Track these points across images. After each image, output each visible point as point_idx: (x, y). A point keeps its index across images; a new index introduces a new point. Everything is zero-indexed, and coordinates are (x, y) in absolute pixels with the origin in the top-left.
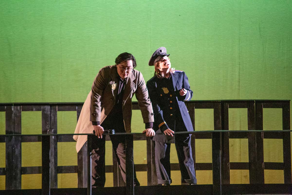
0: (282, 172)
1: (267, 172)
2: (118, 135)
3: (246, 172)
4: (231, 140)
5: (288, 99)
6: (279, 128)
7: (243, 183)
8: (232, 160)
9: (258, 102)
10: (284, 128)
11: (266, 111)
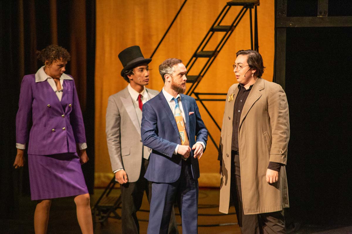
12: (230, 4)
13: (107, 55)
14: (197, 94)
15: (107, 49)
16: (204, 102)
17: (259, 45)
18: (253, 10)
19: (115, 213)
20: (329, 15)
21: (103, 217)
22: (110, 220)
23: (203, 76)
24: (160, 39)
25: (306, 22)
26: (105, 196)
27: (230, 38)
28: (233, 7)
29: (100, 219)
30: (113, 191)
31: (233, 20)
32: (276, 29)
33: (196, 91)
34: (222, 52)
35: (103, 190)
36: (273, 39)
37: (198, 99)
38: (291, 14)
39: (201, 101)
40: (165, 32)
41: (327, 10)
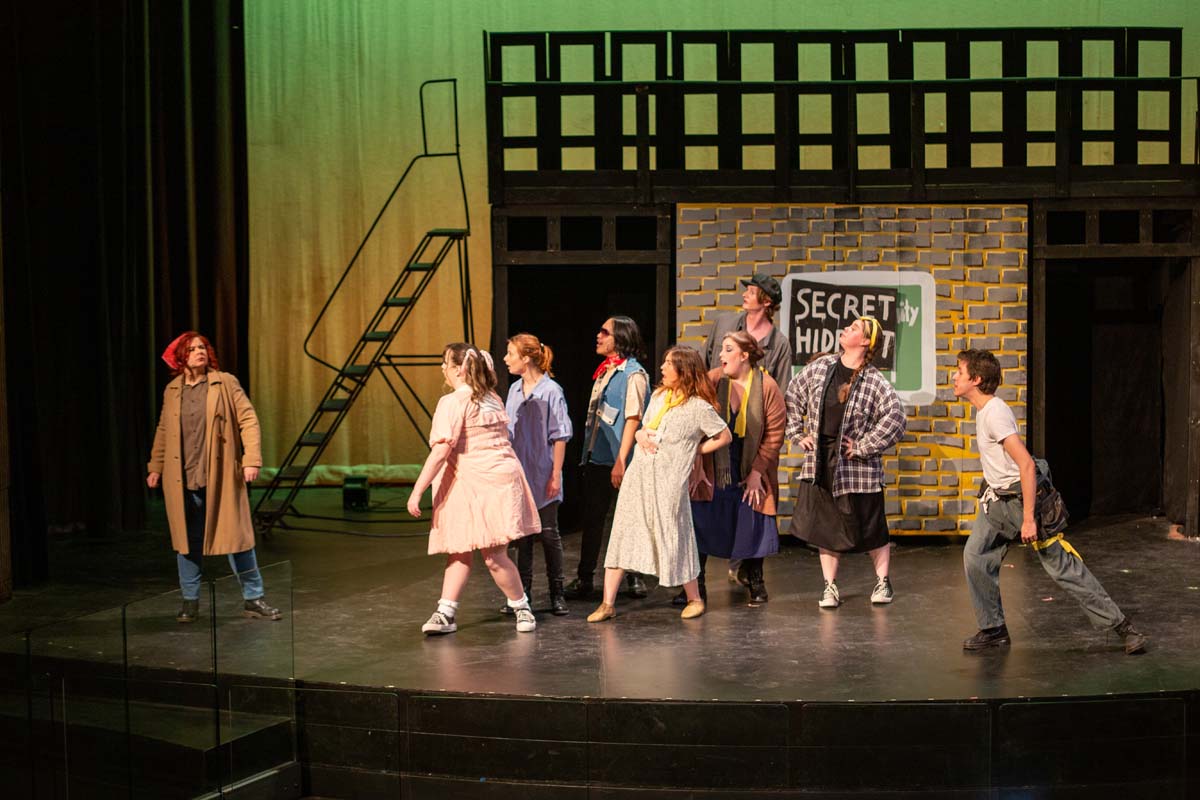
0: (1167, 144)
1: (1142, 146)
2: (894, 84)
3: (1109, 146)
4: (1086, 94)
5: (1179, 26)
6: (1164, 72)
7: (1102, 164)
8: (1086, 127)
9: (1131, 30)
10: (1171, 74)
11: (1143, 45)
12: (431, 235)
13: (264, 306)
14: (389, 357)
15: (264, 297)
16: (398, 368)
17: (472, 287)
18: (462, 242)
19: (282, 522)
20: (562, 249)
21: (265, 527)
22: (274, 530)
23: (396, 332)
24: (337, 283)
25: (533, 258)
26: (266, 498)
27: (432, 280)
28: (435, 238)
29: (261, 530)
30: (277, 491)
31: (436, 256)
32: (495, 266)
33: (387, 353)
34: (421, 298)
35: (264, 491)
36: (490, 281)
37: (391, 364)
38: (513, 246)
39: (394, 366)
40: (343, 272)
41: (559, 242)
